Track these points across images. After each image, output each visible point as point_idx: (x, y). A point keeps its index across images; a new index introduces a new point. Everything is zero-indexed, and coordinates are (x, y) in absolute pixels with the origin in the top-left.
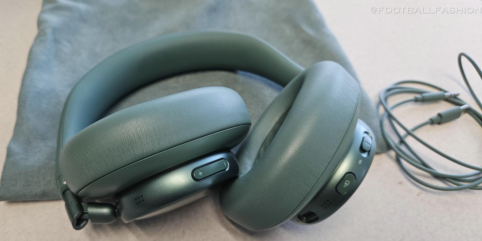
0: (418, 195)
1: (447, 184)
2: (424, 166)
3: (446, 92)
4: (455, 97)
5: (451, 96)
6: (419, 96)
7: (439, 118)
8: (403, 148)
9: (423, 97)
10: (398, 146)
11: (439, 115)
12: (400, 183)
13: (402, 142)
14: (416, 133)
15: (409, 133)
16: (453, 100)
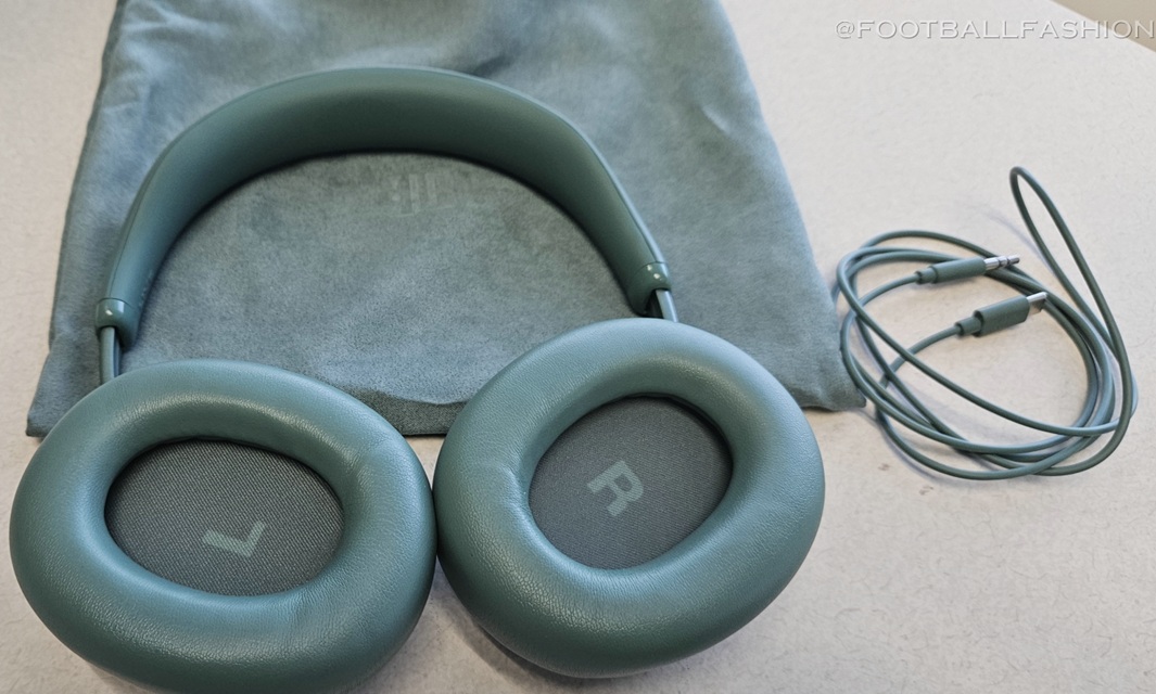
0: (923, 493)
1: (987, 466)
2: (936, 429)
3: (988, 255)
4: (1010, 266)
5: (1000, 264)
6: (925, 268)
7: (978, 321)
8: (891, 391)
9: (935, 270)
10: (882, 387)
11: (978, 315)
12: (885, 467)
13: (889, 377)
14: (921, 357)
15: (905, 357)
16: (1006, 274)
